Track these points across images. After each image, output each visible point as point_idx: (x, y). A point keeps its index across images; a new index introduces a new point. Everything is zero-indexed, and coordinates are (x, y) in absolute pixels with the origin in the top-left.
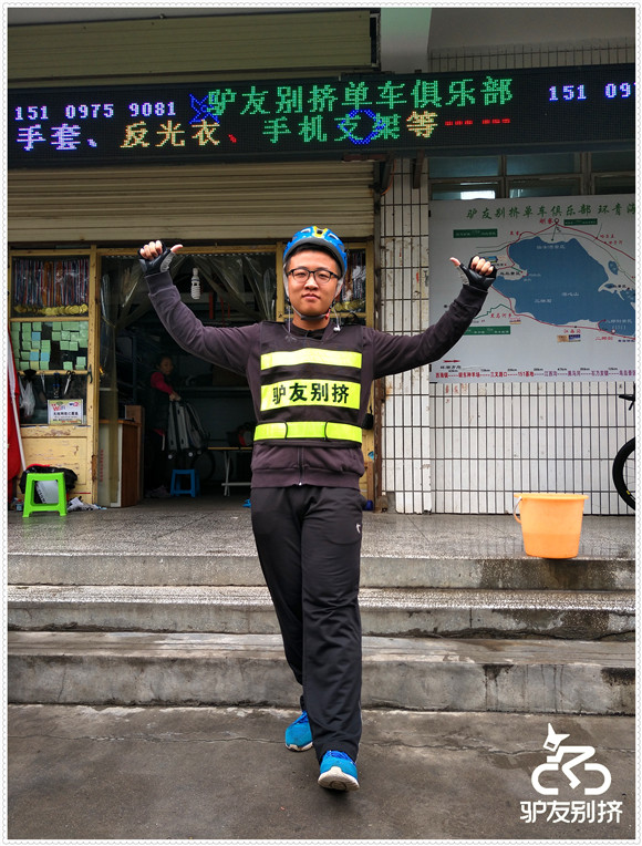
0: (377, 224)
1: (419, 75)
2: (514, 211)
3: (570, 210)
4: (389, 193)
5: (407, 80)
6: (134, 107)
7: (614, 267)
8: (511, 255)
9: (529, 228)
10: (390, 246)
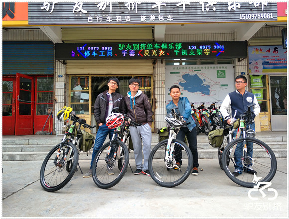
0: (154, 71)
1: (163, 42)
2: (183, 68)
3: (195, 68)
4: (156, 64)
5: (160, 44)
6: (103, 48)
7: (204, 80)
8: (183, 77)
9: (187, 71)
10: (157, 76)
